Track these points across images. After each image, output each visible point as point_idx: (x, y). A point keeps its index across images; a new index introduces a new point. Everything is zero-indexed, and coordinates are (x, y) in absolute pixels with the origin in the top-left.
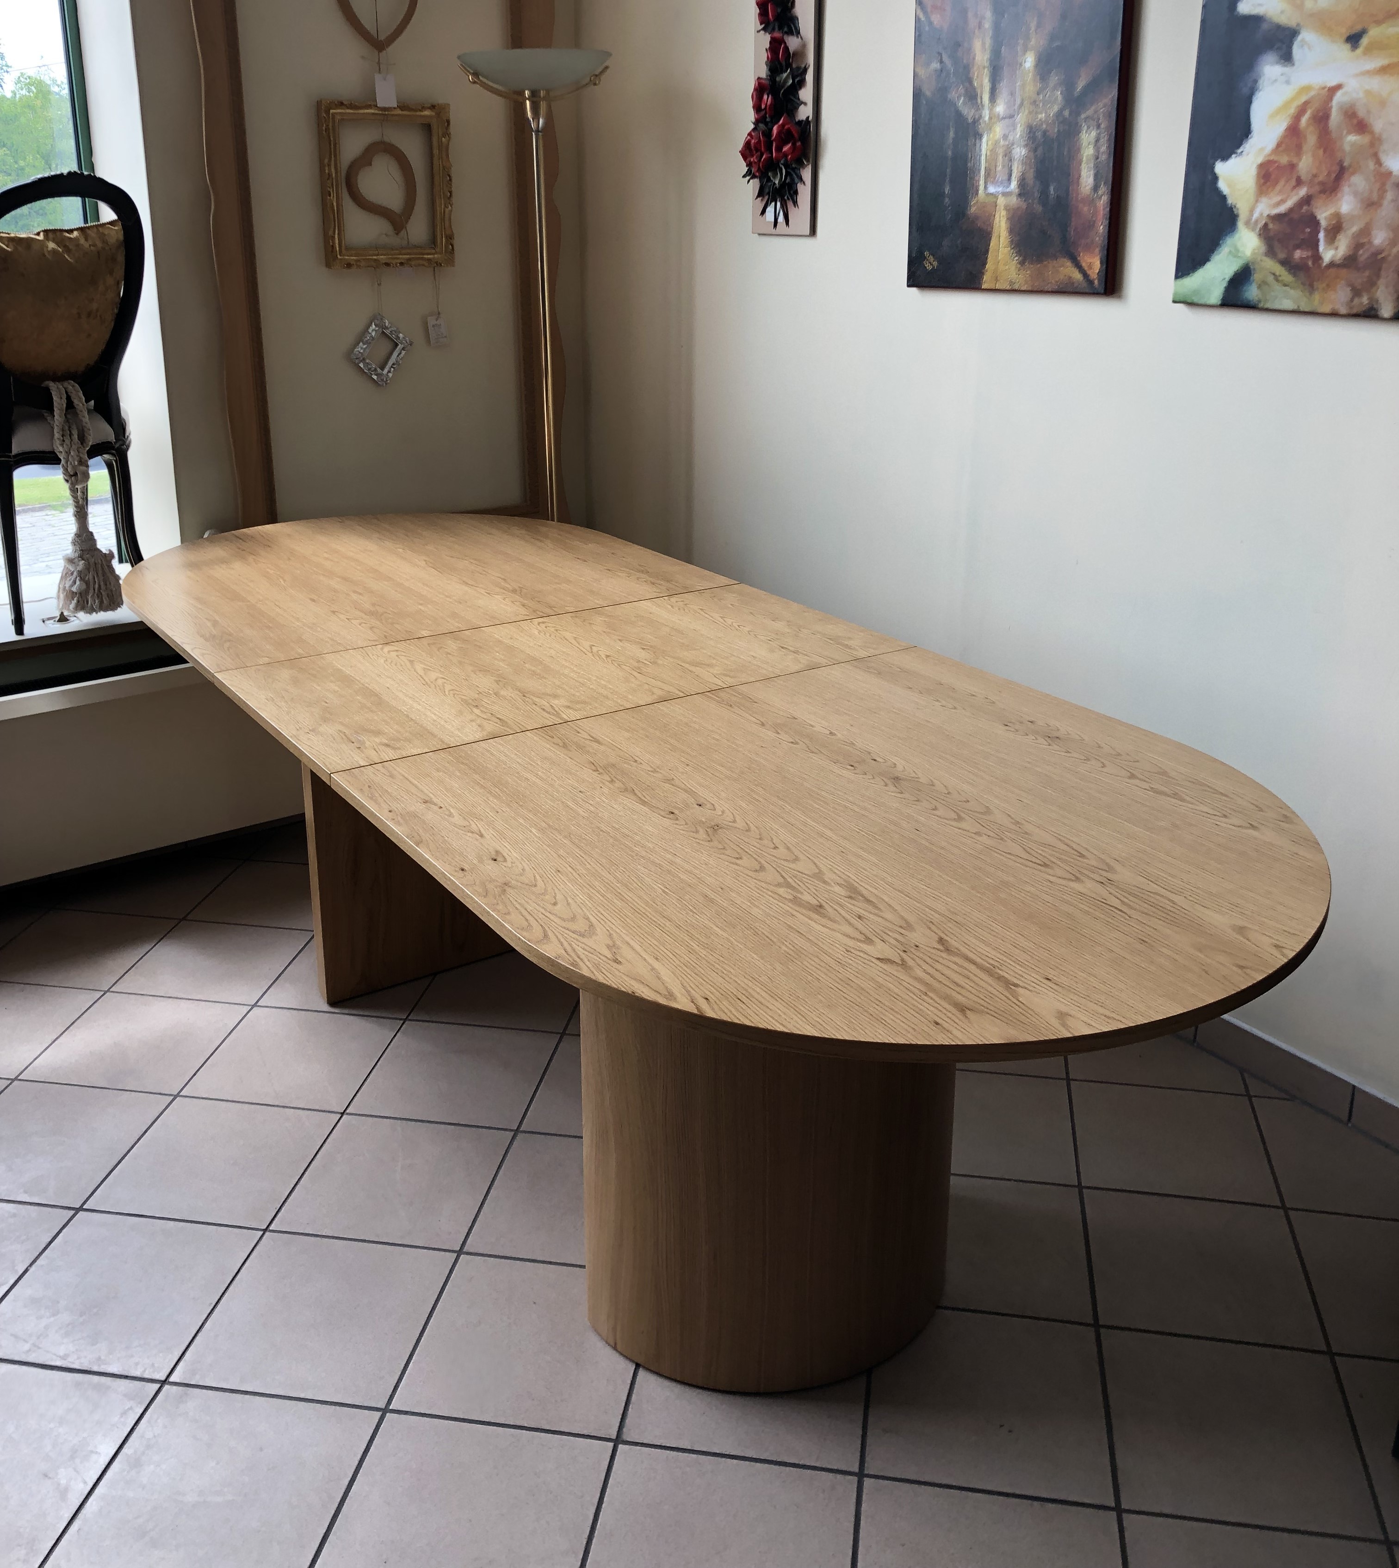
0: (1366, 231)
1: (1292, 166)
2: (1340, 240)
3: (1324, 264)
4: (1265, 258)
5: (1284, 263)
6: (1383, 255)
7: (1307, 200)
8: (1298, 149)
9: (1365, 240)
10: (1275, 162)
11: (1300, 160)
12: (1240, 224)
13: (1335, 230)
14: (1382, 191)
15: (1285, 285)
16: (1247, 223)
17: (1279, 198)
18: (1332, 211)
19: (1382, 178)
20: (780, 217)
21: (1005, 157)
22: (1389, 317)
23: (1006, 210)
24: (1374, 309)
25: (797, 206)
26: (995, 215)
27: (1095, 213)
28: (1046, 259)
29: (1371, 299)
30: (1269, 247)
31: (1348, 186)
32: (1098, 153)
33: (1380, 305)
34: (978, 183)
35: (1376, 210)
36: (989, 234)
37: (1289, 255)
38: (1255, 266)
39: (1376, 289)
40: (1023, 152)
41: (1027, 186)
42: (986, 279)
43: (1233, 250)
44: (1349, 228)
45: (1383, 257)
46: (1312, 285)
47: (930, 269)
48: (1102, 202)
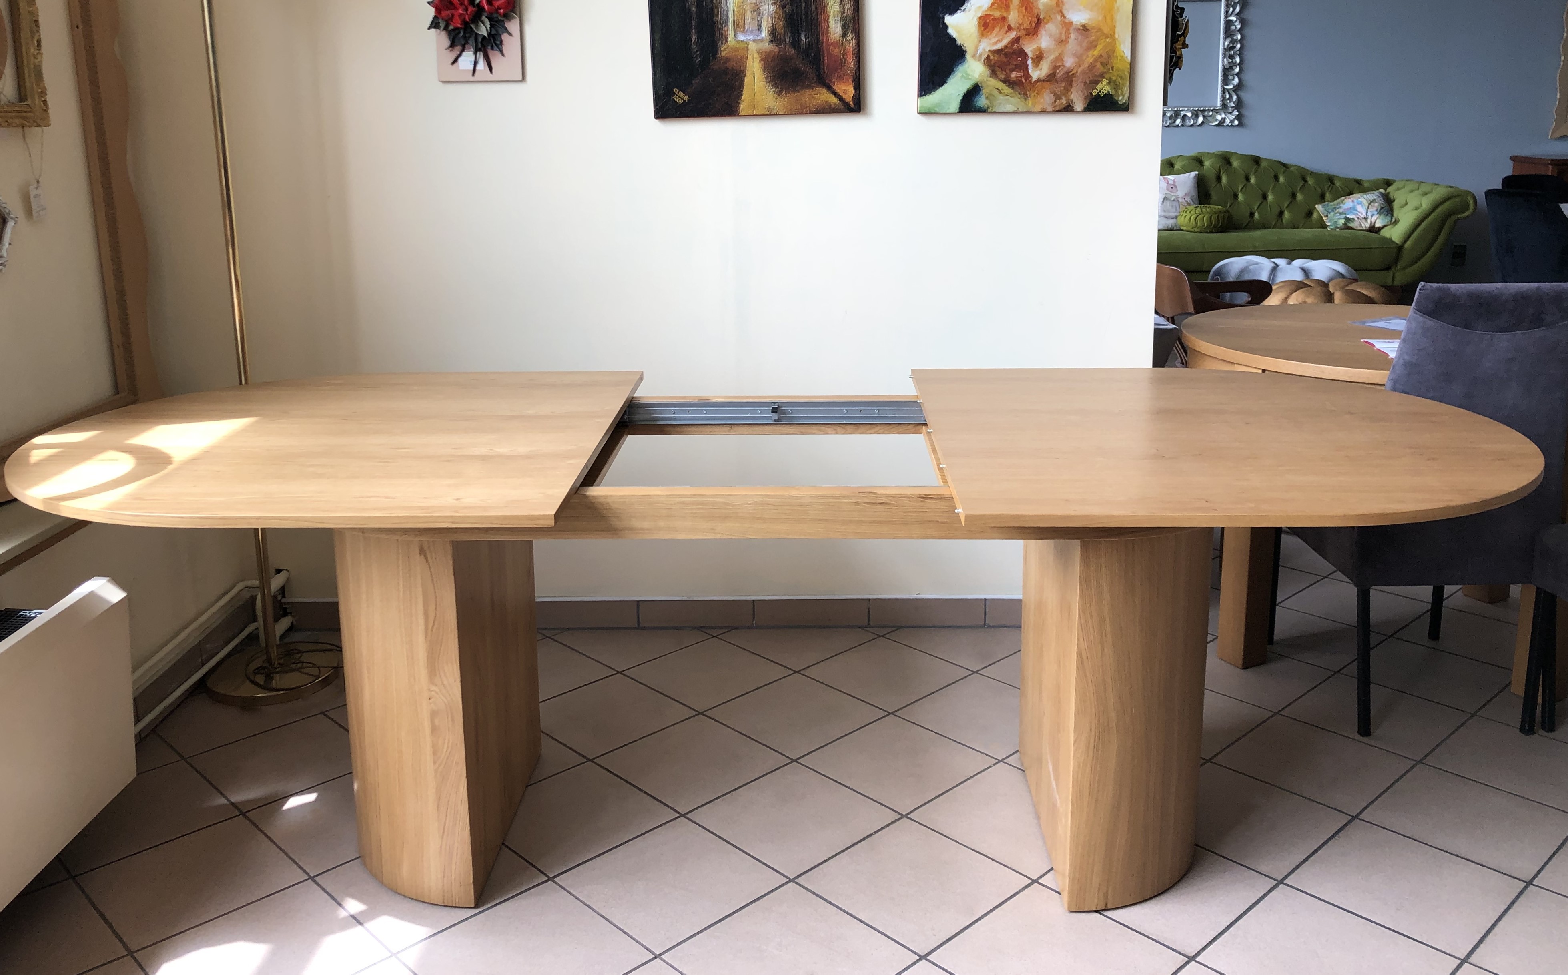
0: (1060, 58)
1: (1004, 19)
2: (1042, 64)
3: (1033, 80)
4: (990, 79)
5: (1004, 81)
6: (1073, 72)
7: (1017, 40)
8: (1007, 7)
9: (1060, 64)
10: (991, 16)
11: (1009, 14)
12: (968, 57)
13: (1039, 58)
14: (1068, 34)
15: (1007, 96)
16: (974, 56)
17: (996, 39)
18: (1035, 46)
19: (1067, 25)
20: (482, 65)
21: (754, 12)
22: (1080, 111)
23: (758, 52)
24: (1070, 106)
25: (503, 55)
26: (747, 58)
27: (845, 53)
28: (802, 89)
29: (1068, 100)
30: (992, 71)
31: (1045, 30)
32: (844, 9)
33: (1074, 103)
34: (727, 33)
35: (1065, 45)
36: (743, 73)
37: (1008, 75)
38: (983, 84)
39: (1071, 94)
40: (772, 8)
41: (779, 34)
42: (743, 107)
43: (965, 75)
44: (1048, 57)
45: (1073, 74)
46: (1025, 94)
47: (681, 102)
48: (851, 45)
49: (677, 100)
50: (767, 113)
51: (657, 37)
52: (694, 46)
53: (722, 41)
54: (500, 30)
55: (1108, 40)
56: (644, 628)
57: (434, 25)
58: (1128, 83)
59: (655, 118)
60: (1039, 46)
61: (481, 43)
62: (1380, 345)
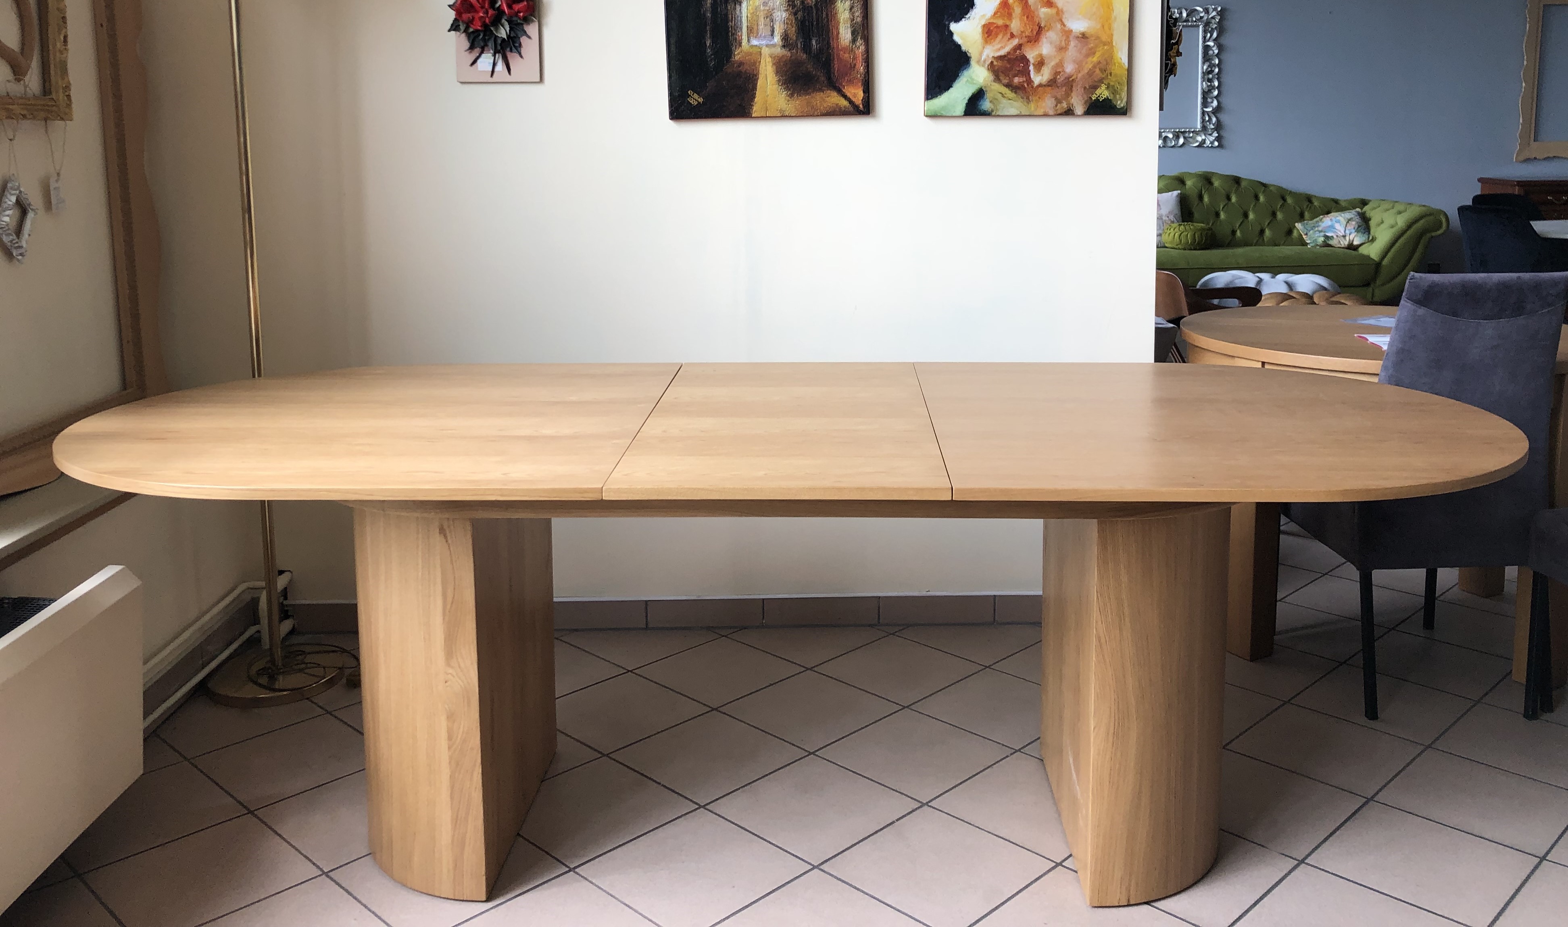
0: (1060, 64)
1: (1007, 26)
2: (1044, 70)
3: (1036, 85)
4: (994, 84)
5: (1007, 86)
6: (1073, 78)
7: (1019, 47)
8: (1010, 16)
9: (1060, 70)
10: (995, 23)
11: (1012, 22)
12: (973, 62)
13: (1040, 64)
14: (1068, 41)
15: (1010, 99)
16: (978, 62)
17: (999, 46)
18: (1037, 53)
19: (1067, 33)
20: (500, 66)
21: (767, 18)
22: (1081, 114)
23: (771, 57)
24: (1071, 110)
25: (522, 57)
26: (760, 61)
27: (855, 58)
28: (813, 92)
29: (1068, 104)
30: (995, 76)
31: (1046, 38)
32: (853, 16)
33: (1075, 107)
34: (740, 38)
35: (1065, 52)
36: (756, 76)
37: (1011, 80)
38: (987, 89)
39: (1072, 98)
40: (784, 15)
41: (791, 40)
42: (756, 109)
43: (969, 80)
44: (1049, 63)
45: (1073, 80)
46: (1028, 98)
47: (696, 104)
48: (860, 50)
49: (692, 102)
50: (779, 115)
51: (673, 41)
52: (709, 50)
53: (736, 46)
54: (519, 34)
55: (1106, 47)
56: (653, 628)
57: (454, 27)
58: (1126, 89)
59: (670, 119)
60: (1040, 53)
61: (501, 45)
62: (1372, 339)
